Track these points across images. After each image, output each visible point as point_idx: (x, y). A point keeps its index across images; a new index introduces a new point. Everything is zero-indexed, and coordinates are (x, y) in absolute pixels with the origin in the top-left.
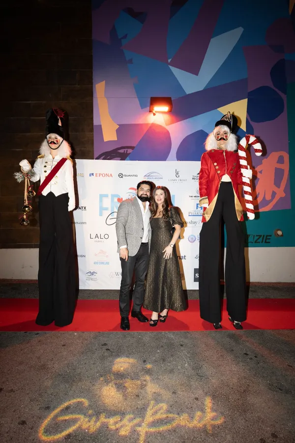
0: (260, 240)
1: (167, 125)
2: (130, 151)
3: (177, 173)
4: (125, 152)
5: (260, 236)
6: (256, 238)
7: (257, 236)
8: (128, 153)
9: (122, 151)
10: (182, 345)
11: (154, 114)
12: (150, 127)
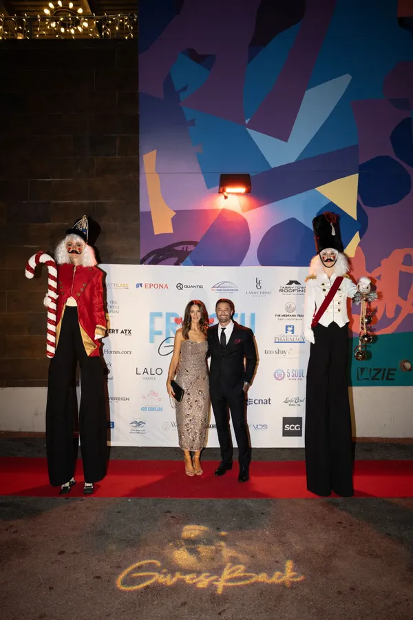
0: (380, 376)
1: (244, 211)
2: (191, 248)
3: (258, 283)
4: (185, 250)
5: (379, 370)
6: (373, 373)
7: (375, 369)
8: (189, 250)
9: (179, 248)
10: (262, 514)
11: (226, 197)
12: (220, 214)
